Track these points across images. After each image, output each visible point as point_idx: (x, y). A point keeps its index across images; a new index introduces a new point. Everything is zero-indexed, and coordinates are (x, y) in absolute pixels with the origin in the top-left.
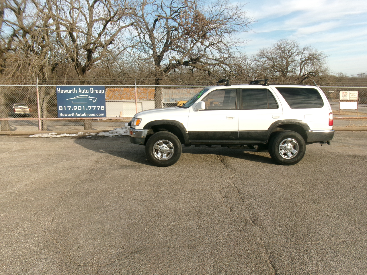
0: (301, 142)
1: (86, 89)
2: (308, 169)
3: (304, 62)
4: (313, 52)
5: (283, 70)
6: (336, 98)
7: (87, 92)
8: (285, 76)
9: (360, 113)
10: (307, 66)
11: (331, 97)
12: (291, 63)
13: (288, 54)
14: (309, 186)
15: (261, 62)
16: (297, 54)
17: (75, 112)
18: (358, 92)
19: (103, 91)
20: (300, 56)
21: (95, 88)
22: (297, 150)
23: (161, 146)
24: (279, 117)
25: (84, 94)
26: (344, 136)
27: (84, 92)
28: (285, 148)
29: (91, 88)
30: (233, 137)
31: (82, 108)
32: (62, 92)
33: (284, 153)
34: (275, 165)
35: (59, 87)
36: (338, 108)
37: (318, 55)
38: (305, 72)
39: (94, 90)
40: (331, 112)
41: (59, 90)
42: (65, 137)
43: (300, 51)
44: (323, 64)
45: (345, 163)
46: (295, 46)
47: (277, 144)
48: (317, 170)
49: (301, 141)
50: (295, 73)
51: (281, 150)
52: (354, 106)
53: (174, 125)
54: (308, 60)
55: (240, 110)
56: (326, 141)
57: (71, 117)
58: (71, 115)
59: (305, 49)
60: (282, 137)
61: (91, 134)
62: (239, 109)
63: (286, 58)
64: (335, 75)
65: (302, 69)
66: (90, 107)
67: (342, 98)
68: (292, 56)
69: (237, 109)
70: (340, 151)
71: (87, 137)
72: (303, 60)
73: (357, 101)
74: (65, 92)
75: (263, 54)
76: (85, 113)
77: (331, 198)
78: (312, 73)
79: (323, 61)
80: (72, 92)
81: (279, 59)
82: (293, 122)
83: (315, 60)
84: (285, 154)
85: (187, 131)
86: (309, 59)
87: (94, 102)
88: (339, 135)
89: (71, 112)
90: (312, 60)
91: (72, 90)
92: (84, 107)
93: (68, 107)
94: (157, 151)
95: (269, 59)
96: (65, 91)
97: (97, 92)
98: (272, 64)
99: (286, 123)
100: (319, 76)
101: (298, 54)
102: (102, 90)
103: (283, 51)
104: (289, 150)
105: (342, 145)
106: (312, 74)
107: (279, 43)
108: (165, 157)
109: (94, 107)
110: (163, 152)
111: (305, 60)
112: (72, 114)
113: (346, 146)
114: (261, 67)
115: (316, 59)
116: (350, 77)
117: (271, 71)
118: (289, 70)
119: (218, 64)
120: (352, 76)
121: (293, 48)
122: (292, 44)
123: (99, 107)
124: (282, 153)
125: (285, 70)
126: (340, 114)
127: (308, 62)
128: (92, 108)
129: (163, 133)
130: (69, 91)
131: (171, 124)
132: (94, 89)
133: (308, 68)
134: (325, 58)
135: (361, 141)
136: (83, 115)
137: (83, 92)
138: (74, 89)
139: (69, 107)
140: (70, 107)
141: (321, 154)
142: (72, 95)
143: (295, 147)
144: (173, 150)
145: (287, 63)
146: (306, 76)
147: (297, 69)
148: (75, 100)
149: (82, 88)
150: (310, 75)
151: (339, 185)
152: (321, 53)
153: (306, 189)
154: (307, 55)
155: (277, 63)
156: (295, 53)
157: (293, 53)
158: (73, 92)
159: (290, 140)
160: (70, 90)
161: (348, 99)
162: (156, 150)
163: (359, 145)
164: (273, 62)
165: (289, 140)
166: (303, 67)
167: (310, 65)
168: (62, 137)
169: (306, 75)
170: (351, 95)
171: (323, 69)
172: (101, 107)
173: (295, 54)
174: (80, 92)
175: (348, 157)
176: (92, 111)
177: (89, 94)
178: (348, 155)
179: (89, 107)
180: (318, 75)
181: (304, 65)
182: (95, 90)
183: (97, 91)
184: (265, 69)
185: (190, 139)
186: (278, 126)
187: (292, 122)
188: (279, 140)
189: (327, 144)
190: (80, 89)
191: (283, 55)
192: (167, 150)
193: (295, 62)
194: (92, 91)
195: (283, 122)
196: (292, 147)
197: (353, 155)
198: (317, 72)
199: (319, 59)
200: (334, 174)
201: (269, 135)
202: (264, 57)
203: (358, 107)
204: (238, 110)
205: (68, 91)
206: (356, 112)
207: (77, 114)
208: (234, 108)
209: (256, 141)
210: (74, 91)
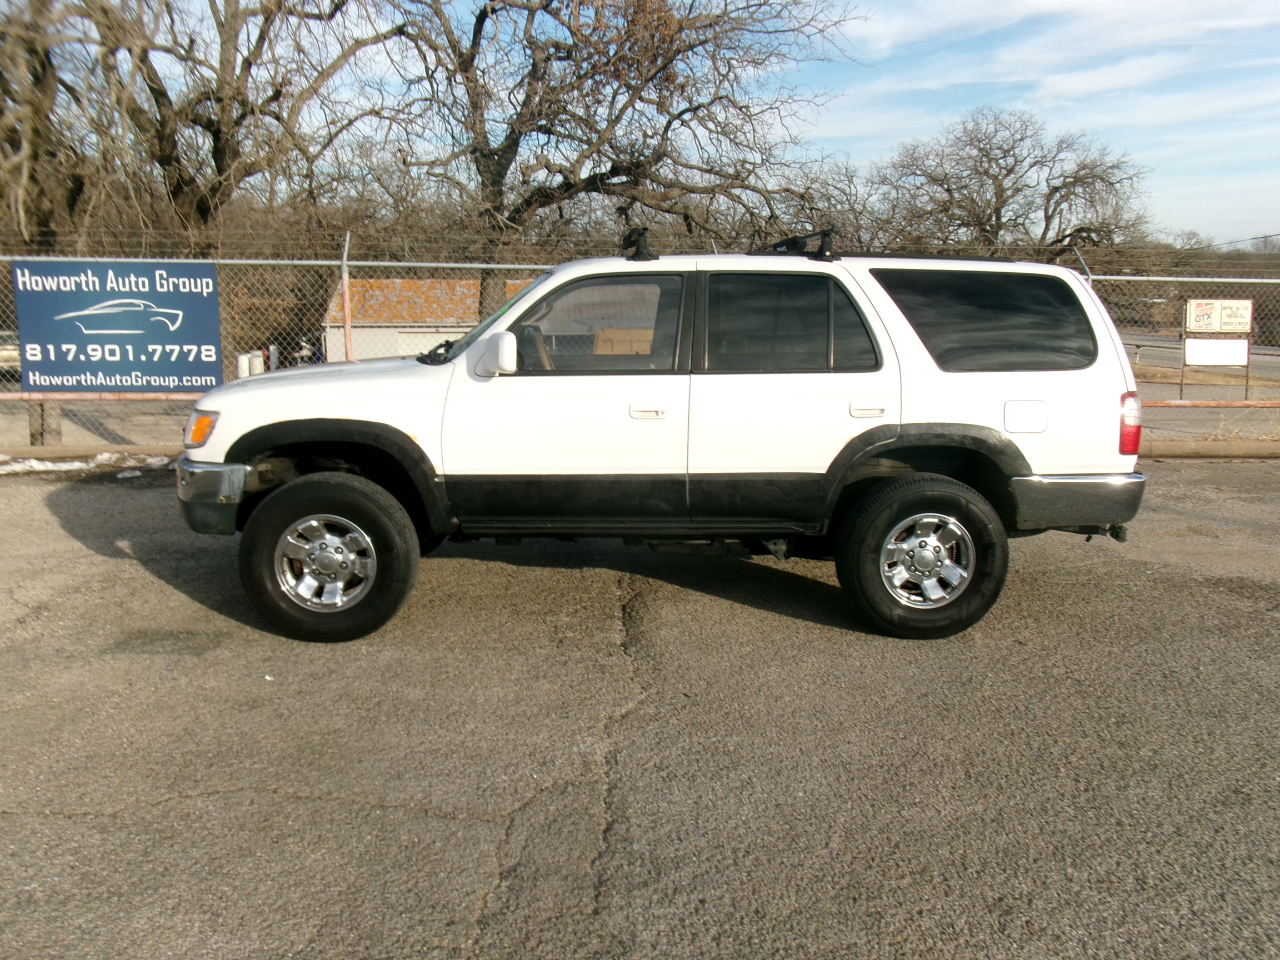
0: (988, 531)
1: (137, 277)
2: (1014, 660)
3: (1060, 193)
4: (1093, 155)
5: (984, 220)
6: (1172, 324)
7: (144, 286)
8: (991, 243)
9: (1259, 379)
10: (1070, 206)
11: (1157, 318)
12: (1013, 196)
13: (1001, 161)
14: (999, 787)
15: (905, 191)
16: (1035, 164)
17: (94, 368)
18: (1254, 305)
19: (207, 283)
20: (1046, 170)
21: (175, 271)
22: (965, 568)
23: (317, 544)
24: (882, 411)
25: (131, 294)
26: (1195, 483)
27: (127, 289)
28: (912, 557)
29: (158, 273)
30: (663, 505)
31: (124, 353)
32: (37, 285)
33: (908, 582)
34: (863, 636)
35: (22, 265)
36: (1176, 359)
37: (1112, 167)
38: (1065, 230)
39: (171, 280)
40: (1133, 388)
41: (23, 275)
42: (29, 473)
43: (1046, 151)
44: (1128, 198)
45: (1192, 629)
46: (1029, 133)
47: (871, 541)
48: (1055, 671)
49: (986, 526)
50: (1027, 233)
51: (892, 565)
52: (1236, 354)
53: (374, 444)
54: (1073, 184)
55: (693, 376)
56: (1108, 526)
57: (79, 388)
58: (79, 382)
59: (1065, 145)
60: (896, 506)
61: (150, 461)
62: (691, 372)
63: (995, 178)
64: (1169, 240)
65: (1052, 216)
66: (155, 351)
67: (1192, 324)
68: (1017, 168)
69: (681, 371)
70: (1173, 559)
71: (120, 476)
72: (1057, 183)
73: (1247, 336)
74: (48, 288)
75: (911, 163)
76: (133, 374)
77: (1104, 883)
78: (1088, 230)
79: (1127, 189)
80: (78, 285)
81: (971, 180)
82: (951, 438)
83: (1099, 185)
84: (912, 587)
85: (439, 471)
86: (1077, 180)
87: (172, 328)
88: (1175, 477)
89: (76, 368)
90: (1089, 184)
91: (79, 276)
92: (129, 348)
93: (64, 347)
94: (297, 565)
95: (933, 180)
96: (51, 284)
97: (184, 287)
98: (945, 196)
99: (915, 442)
100: (1112, 244)
101: (1039, 163)
102: (204, 281)
103: (985, 153)
104: (930, 569)
105: (1183, 525)
106: (1089, 237)
107: (970, 120)
108: (338, 597)
109: (172, 351)
110: (326, 573)
111: (1065, 185)
112: (83, 377)
113: (1201, 534)
114: (906, 209)
115: (1102, 179)
116: (1225, 249)
117: (938, 222)
118: (1004, 220)
119: (726, 191)
120: (1231, 248)
121: (1022, 139)
122: (1018, 125)
123: (195, 348)
124: (897, 582)
125: (989, 219)
126: (1185, 381)
127: (1073, 193)
128: (166, 355)
129: (319, 483)
130: (68, 283)
131: (357, 439)
132: (169, 276)
133: (1075, 215)
134: (1135, 179)
135: (1263, 507)
136: (127, 381)
137: (124, 286)
138: (87, 276)
139: (69, 350)
140: (73, 348)
141: (1089, 571)
142: (80, 298)
143: (957, 556)
144: (372, 563)
145: (1000, 191)
146: (1066, 241)
147: (1032, 216)
148: (92, 321)
149: (122, 271)
150: (1081, 237)
151: (1155, 781)
152: (1123, 159)
153: (979, 808)
154: (1070, 166)
155: (960, 193)
156: (1028, 159)
157: (1019, 158)
158: (85, 288)
159: (936, 520)
160: (73, 279)
161: (1216, 328)
162: (291, 562)
163: (1258, 529)
164: (948, 191)
165: (931, 519)
166: (1055, 210)
167: (1080, 201)
168: (15, 474)
169: (1068, 239)
170: (1228, 312)
171: (1127, 216)
172: (203, 348)
173: (1026, 164)
174: (112, 288)
175: (1206, 591)
176: (165, 367)
177: (153, 295)
178: (1207, 580)
179: (151, 348)
180: (1110, 239)
181: (1058, 204)
182: (176, 280)
183: (184, 283)
184: (917, 215)
185: (454, 510)
186: (876, 452)
187: (942, 436)
188: (881, 522)
189: (1112, 536)
190: (111, 273)
191: (986, 165)
192: (343, 565)
193: (1028, 192)
194: (165, 286)
195: (900, 437)
196: (944, 552)
197: (1231, 581)
198: (1105, 230)
199: (1113, 179)
200: (1135, 697)
201: (832, 496)
202: (915, 174)
203: (1253, 357)
204: (686, 377)
205: (65, 282)
206: (1244, 374)
207: (101, 379)
208: (668, 366)
209: (775, 525)
210: (89, 281)
